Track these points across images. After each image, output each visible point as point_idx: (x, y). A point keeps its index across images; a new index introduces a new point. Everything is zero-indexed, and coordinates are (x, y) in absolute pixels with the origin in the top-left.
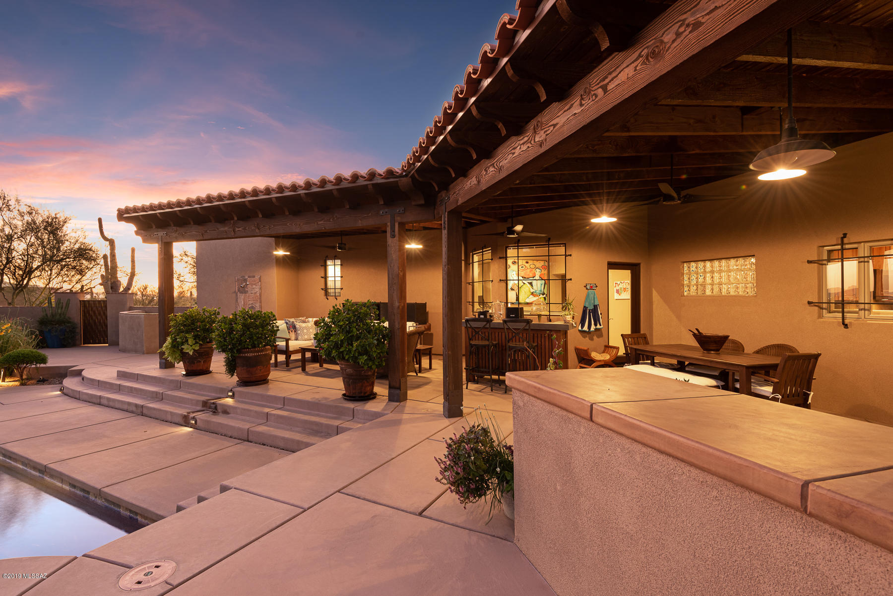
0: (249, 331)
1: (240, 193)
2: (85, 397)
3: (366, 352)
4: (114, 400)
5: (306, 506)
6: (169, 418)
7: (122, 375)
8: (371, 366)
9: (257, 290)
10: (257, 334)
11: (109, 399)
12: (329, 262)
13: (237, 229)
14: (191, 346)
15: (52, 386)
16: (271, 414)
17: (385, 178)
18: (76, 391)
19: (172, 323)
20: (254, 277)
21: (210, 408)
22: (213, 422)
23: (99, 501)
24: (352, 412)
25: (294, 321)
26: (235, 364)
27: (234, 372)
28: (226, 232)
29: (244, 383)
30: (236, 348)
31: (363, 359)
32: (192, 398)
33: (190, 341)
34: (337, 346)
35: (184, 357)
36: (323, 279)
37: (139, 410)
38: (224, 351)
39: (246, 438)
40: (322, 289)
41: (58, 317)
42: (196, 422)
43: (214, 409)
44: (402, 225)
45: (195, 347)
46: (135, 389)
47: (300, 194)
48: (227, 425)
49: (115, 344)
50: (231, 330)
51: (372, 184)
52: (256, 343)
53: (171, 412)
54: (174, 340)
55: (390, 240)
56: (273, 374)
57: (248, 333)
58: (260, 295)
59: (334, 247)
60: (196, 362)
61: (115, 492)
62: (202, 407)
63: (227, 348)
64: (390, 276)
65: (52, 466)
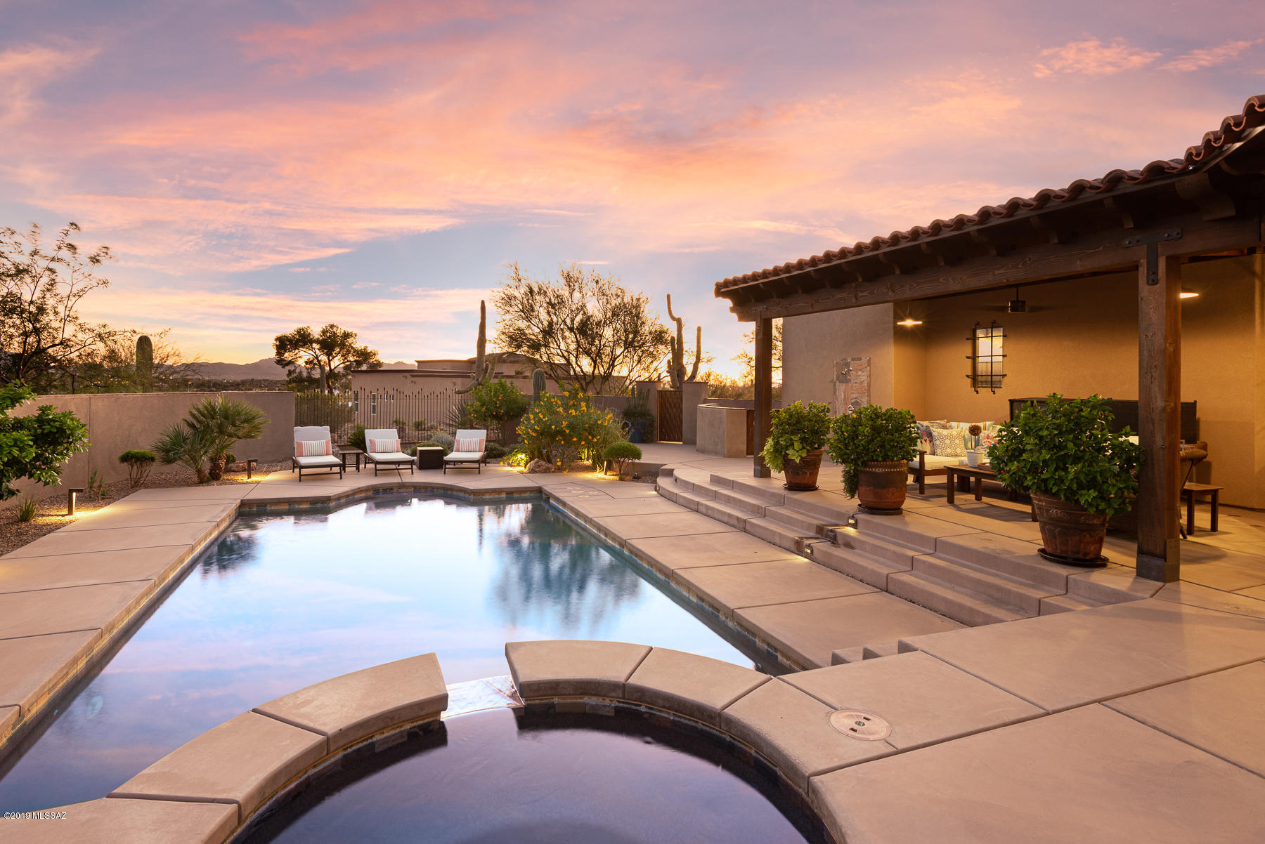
0: (880, 437)
1: (872, 244)
2: (681, 501)
3: (1092, 484)
4: (713, 509)
5: (1050, 709)
6: (777, 541)
7: (716, 480)
8: (1105, 510)
9: (865, 378)
10: (891, 441)
11: (707, 507)
12: (980, 333)
13: (861, 294)
14: (797, 451)
15: (646, 484)
16: (919, 561)
17: (1145, 181)
18: (674, 493)
19: (773, 421)
20: (860, 359)
21: (827, 536)
22: (836, 556)
23: (730, 624)
24: (1065, 581)
25: (929, 425)
26: (857, 482)
27: (855, 493)
28: (844, 300)
29: (870, 508)
30: (861, 460)
31: (1089, 496)
32: (804, 520)
33: (797, 445)
34: (1034, 469)
35: (787, 465)
36: (970, 360)
37: (741, 525)
38: (844, 462)
39: (884, 586)
40: (968, 376)
41: (639, 409)
42: (812, 551)
43: (833, 539)
44: (1173, 261)
45: (802, 453)
46: (733, 498)
47: (969, 232)
48: (855, 563)
49: (691, 442)
50: (854, 435)
51: (1114, 197)
52: (890, 454)
53: (780, 534)
54: (777, 443)
55: (1144, 289)
56: (909, 503)
57: (879, 439)
58: (869, 385)
59: (1004, 309)
60: (800, 473)
61: (748, 615)
62: (816, 533)
63: (848, 458)
64: (1146, 353)
65: (678, 571)
